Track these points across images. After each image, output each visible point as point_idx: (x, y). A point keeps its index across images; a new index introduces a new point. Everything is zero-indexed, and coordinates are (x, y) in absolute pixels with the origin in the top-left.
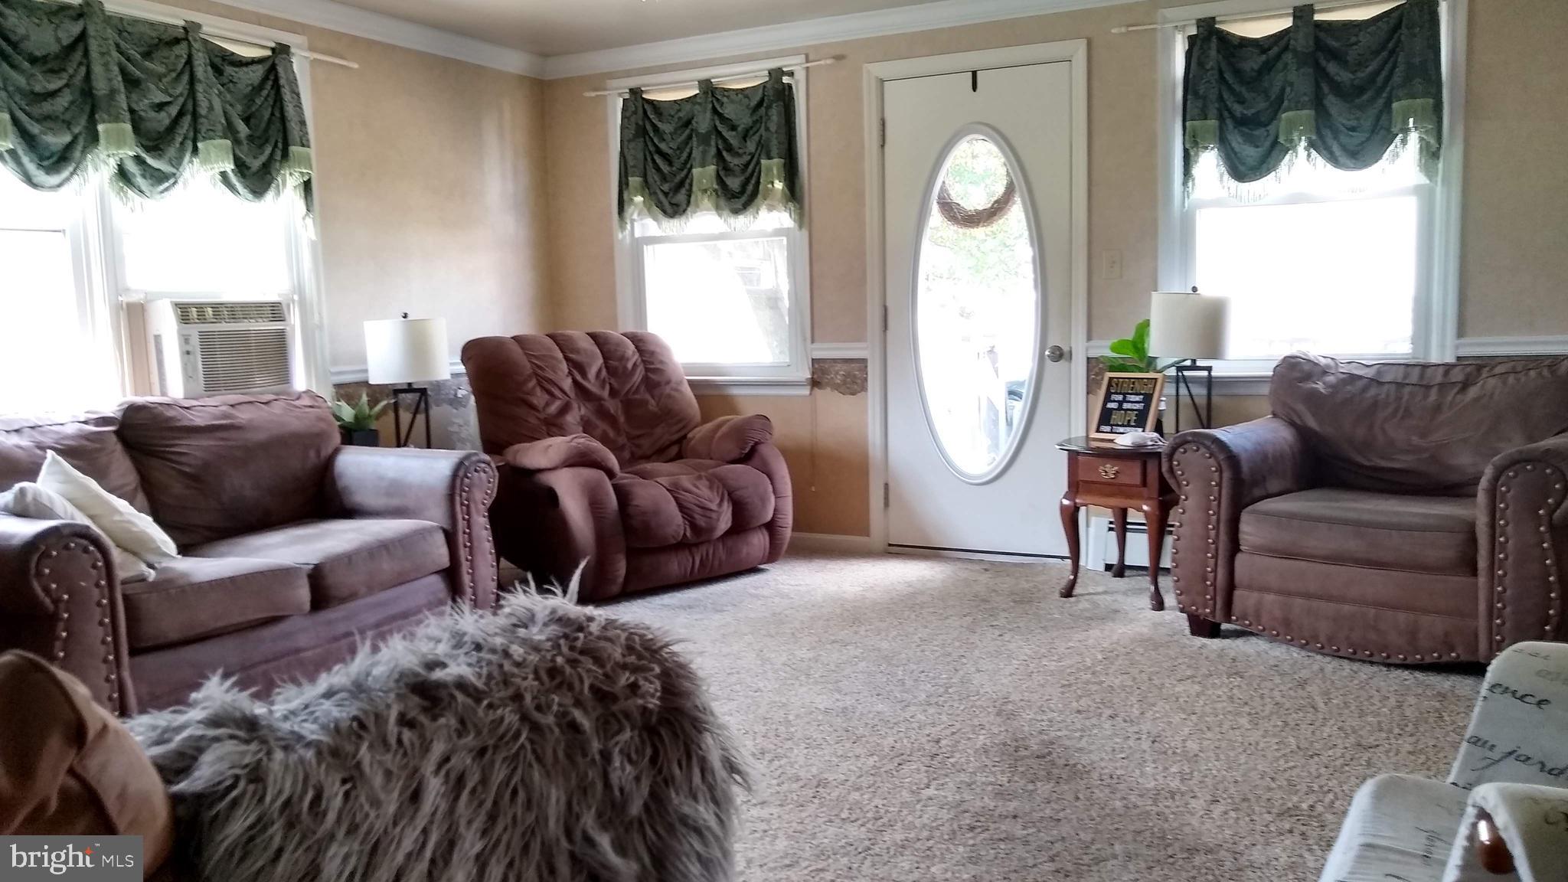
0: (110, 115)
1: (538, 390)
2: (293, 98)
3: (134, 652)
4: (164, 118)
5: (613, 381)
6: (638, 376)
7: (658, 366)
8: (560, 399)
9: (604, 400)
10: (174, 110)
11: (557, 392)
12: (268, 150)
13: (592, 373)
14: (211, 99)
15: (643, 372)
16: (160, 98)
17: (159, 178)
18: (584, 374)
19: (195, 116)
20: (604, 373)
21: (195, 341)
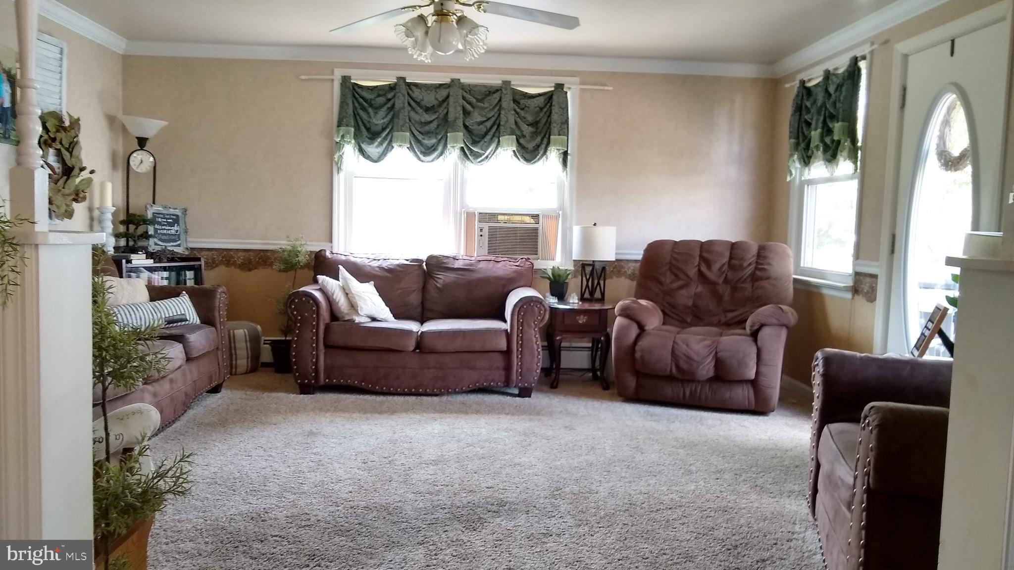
0: (453, 129)
1: (668, 273)
2: (560, 111)
3: (326, 346)
4: (483, 129)
5: (729, 274)
6: (749, 271)
7: (766, 267)
8: (683, 280)
9: (718, 284)
10: (489, 124)
11: (681, 275)
12: (539, 139)
13: (716, 267)
14: (509, 118)
15: (753, 269)
16: (480, 119)
17: (477, 156)
18: (709, 267)
19: (499, 125)
20: (726, 267)
21: (486, 232)
